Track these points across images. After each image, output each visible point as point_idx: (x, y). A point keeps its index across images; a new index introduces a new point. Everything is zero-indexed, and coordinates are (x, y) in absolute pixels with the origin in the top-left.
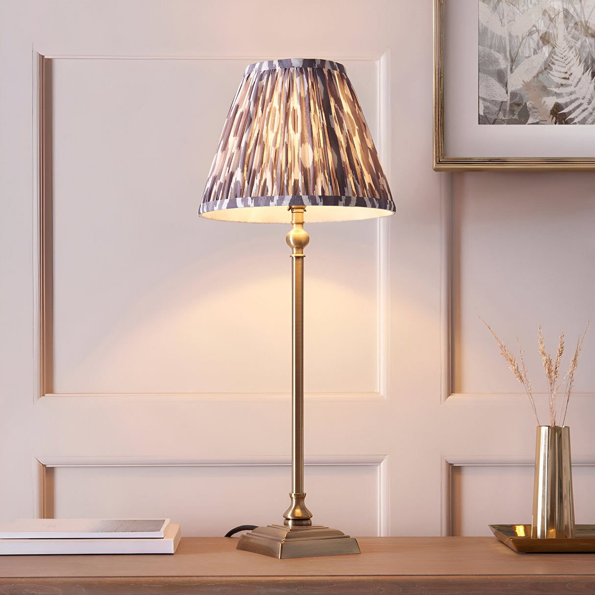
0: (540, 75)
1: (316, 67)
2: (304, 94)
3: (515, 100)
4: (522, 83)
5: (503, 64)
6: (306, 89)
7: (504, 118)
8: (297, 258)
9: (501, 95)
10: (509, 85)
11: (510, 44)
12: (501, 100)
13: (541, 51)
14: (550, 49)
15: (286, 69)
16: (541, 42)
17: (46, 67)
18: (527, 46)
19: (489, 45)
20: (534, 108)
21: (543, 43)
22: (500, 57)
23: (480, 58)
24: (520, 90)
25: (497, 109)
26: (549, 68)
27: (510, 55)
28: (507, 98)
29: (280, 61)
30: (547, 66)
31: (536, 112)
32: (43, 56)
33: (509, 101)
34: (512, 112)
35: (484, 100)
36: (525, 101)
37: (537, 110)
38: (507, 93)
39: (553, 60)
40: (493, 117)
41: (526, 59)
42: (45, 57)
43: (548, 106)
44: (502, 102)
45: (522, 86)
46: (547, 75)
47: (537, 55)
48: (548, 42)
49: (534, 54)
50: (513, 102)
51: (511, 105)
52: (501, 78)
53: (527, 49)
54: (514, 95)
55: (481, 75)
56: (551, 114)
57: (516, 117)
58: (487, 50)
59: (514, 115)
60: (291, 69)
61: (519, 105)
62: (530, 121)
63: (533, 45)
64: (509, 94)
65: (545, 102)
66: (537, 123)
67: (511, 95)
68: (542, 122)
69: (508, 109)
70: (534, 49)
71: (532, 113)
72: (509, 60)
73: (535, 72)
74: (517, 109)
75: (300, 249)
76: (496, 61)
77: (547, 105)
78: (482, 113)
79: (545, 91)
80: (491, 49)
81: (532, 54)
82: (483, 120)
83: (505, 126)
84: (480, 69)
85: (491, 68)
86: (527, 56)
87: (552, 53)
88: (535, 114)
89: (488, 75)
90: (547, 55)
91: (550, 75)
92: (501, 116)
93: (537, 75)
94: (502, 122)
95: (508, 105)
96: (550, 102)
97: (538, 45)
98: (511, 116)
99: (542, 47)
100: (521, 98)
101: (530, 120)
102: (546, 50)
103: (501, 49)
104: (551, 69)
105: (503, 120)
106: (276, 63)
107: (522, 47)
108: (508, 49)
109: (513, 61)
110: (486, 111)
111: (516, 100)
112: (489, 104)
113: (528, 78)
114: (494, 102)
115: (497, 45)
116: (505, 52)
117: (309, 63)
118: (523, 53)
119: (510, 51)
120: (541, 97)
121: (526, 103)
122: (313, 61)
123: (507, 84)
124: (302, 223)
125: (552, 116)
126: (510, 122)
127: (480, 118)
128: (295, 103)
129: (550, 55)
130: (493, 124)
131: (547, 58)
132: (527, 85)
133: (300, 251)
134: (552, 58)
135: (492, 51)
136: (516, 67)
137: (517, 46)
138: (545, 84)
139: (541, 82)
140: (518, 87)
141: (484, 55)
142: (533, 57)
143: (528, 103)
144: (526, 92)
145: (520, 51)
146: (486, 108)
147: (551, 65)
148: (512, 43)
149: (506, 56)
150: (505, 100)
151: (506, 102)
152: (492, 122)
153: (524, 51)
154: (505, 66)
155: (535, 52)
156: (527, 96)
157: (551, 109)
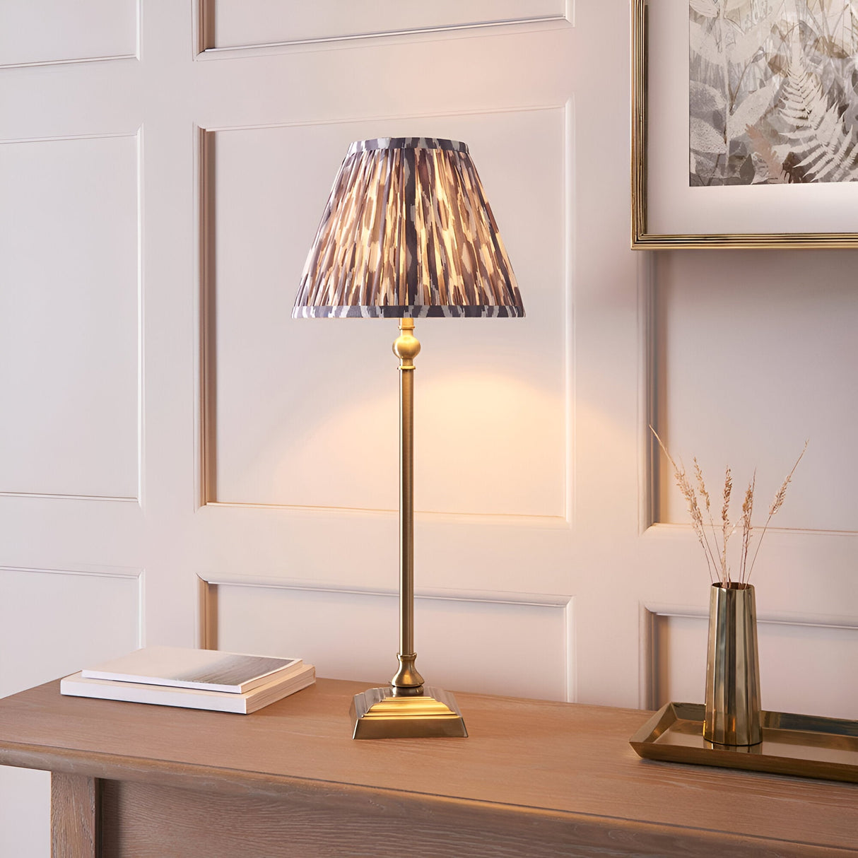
0: (768, 116)
1: (405, 147)
2: (384, 182)
3: (736, 151)
4: (745, 127)
5: (721, 103)
6: (388, 175)
7: (721, 177)
8: (404, 371)
9: (718, 145)
10: (727, 132)
11: (729, 75)
12: (717, 152)
13: (770, 83)
14: (782, 78)
15: (371, 151)
16: (769, 70)
17: (208, 142)
18: (751, 76)
19: (702, 78)
20: (761, 161)
21: (772, 70)
22: (716, 93)
23: (692, 96)
24: (744, 136)
25: (712, 164)
26: (780, 104)
27: (730, 90)
28: (725, 150)
29: (367, 142)
30: (778, 102)
31: (764, 167)
32: (204, 130)
33: (728, 153)
34: (732, 168)
35: (697, 152)
36: (748, 152)
37: (764, 165)
38: (726, 143)
39: (786, 94)
40: (709, 176)
41: (751, 95)
42: (207, 130)
43: (779, 159)
44: (719, 155)
45: (745, 132)
46: (777, 115)
47: (764, 88)
48: (779, 69)
49: (760, 88)
50: (733, 154)
51: (730, 159)
52: (718, 122)
53: (752, 81)
54: (734, 144)
55: (693, 119)
56: (783, 169)
57: (737, 175)
58: (700, 85)
59: (735, 172)
60: (377, 152)
61: (741, 158)
62: (755, 180)
63: (759, 75)
64: (728, 143)
65: (775, 152)
66: (765, 183)
67: (730, 144)
68: (771, 181)
69: (727, 164)
70: (761, 80)
71: (759, 169)
72: (728, 96)
73: (763, 111)
74: (739, 164)
75: (408, 361)
76: (712, 99)
77: (778, 156)
78: (693, 171)
79: (776, 137)
80: (705, 83)
81: (759, 88)
82: (695, 180)
83: (723, 187)
84: (692, 112)
85: (705, 109)
86: (751, 90)
87: (785, 83)
88: (761, 169)
89: (702, 118)
90: (778, 88)
91: (781, 114)
92: (718, 175)
93: (765, 115)
94: (719, 182)
95: (727, 159)
96: (782, 152)
97: (765, 74)
98: (731, 174)
99: (771, 77)
100: (744, 149)
101: (756, 178)
102: (776, 80)
103: (718, 83)
104: (783, 107)
105: (720, 180)
106: (363, 144)
107: (745, 78)
108: (727, 82)
109: (733, 98)
110: (699, 168)
111: (738, 151)
112: (702, 158)
113: (753, 121)
114: (708, 155)
115: (712, 78)
116: (723, 87)
117: (398, 142)
118: (745, 86)
119: (729, 85)
120: (770, 146)
121: (750, 155)
122: (403, 140)
123: (725, 130)
124: (411, 329)
125: (785, 171)
126: (729, 182)
127: (692, 178)
128: (372, 194)
129: (782, 87)
130: (709, 185)
131: (778, 92)
132: (751, 130)
133: (408, 362)
134: (785, 90)
135: (707, 86)
136: (738, 106)
137: (738, 78)
138: (776, 128)
139: (770, 125)
140: (740, 134)
141: (697, 92)
142: (760, 91)
143: (752, 155)
144: (751, 140)
145: (742, 83)
146: (698, 163)
147: (783, 101)
148: (732, 74)
149: (724, 92)
150: (724, 152)
151: (725, 154)
152: (706, 182)
153: (748, 83)
154: (723, 106)
155: (762, 85)
156: (751, 145)
157: (783, 162)
